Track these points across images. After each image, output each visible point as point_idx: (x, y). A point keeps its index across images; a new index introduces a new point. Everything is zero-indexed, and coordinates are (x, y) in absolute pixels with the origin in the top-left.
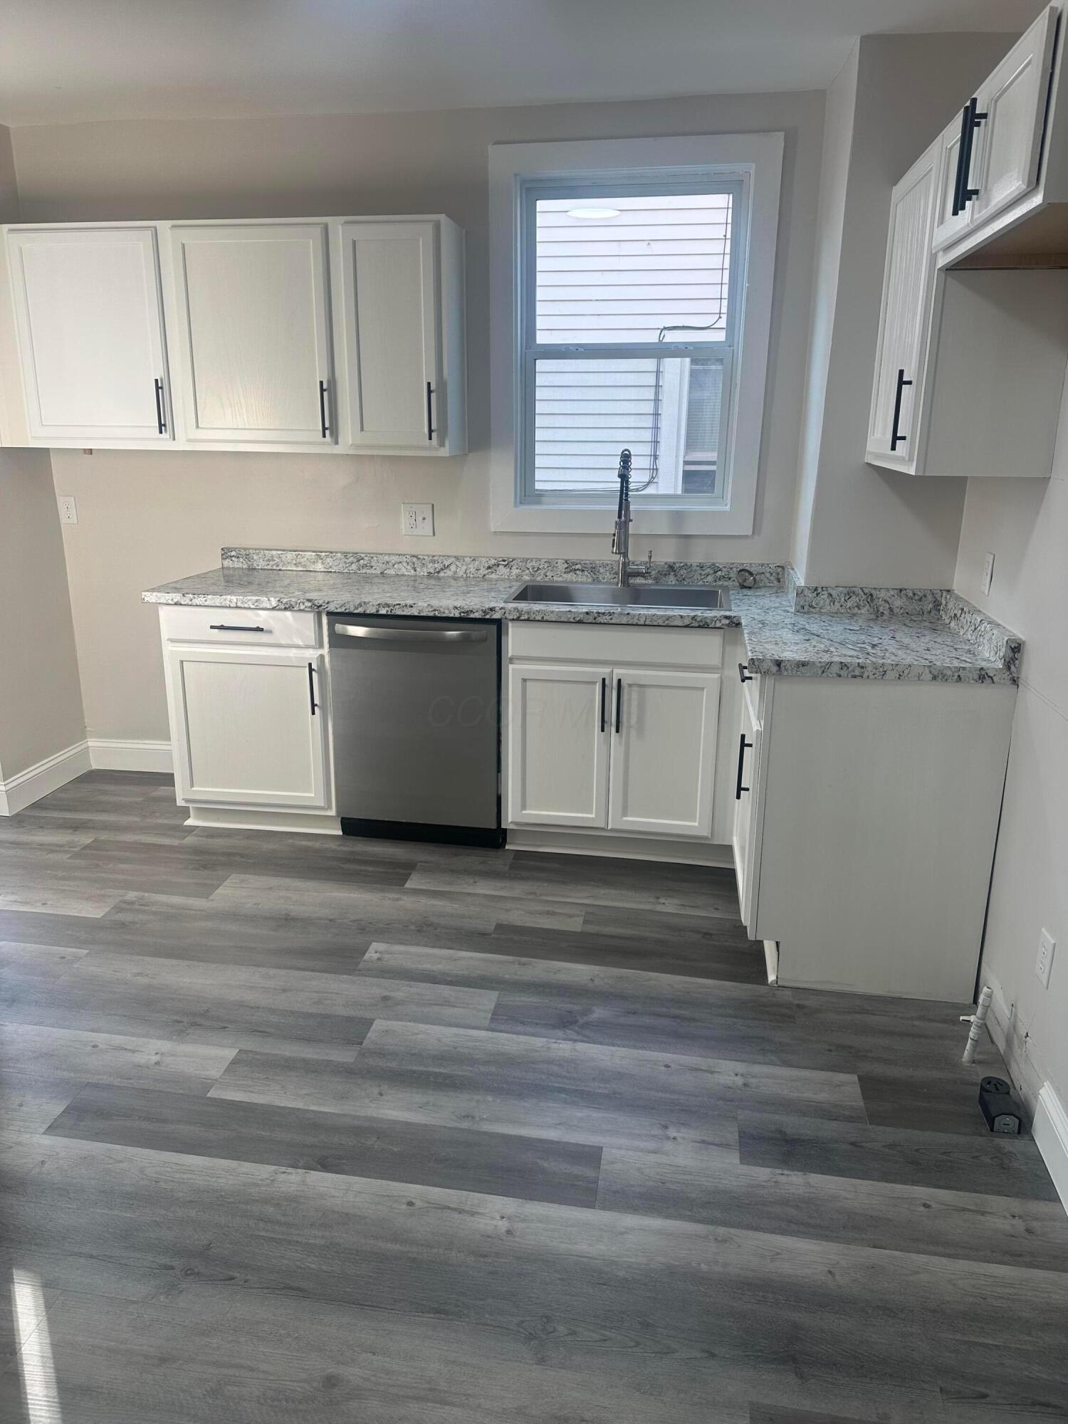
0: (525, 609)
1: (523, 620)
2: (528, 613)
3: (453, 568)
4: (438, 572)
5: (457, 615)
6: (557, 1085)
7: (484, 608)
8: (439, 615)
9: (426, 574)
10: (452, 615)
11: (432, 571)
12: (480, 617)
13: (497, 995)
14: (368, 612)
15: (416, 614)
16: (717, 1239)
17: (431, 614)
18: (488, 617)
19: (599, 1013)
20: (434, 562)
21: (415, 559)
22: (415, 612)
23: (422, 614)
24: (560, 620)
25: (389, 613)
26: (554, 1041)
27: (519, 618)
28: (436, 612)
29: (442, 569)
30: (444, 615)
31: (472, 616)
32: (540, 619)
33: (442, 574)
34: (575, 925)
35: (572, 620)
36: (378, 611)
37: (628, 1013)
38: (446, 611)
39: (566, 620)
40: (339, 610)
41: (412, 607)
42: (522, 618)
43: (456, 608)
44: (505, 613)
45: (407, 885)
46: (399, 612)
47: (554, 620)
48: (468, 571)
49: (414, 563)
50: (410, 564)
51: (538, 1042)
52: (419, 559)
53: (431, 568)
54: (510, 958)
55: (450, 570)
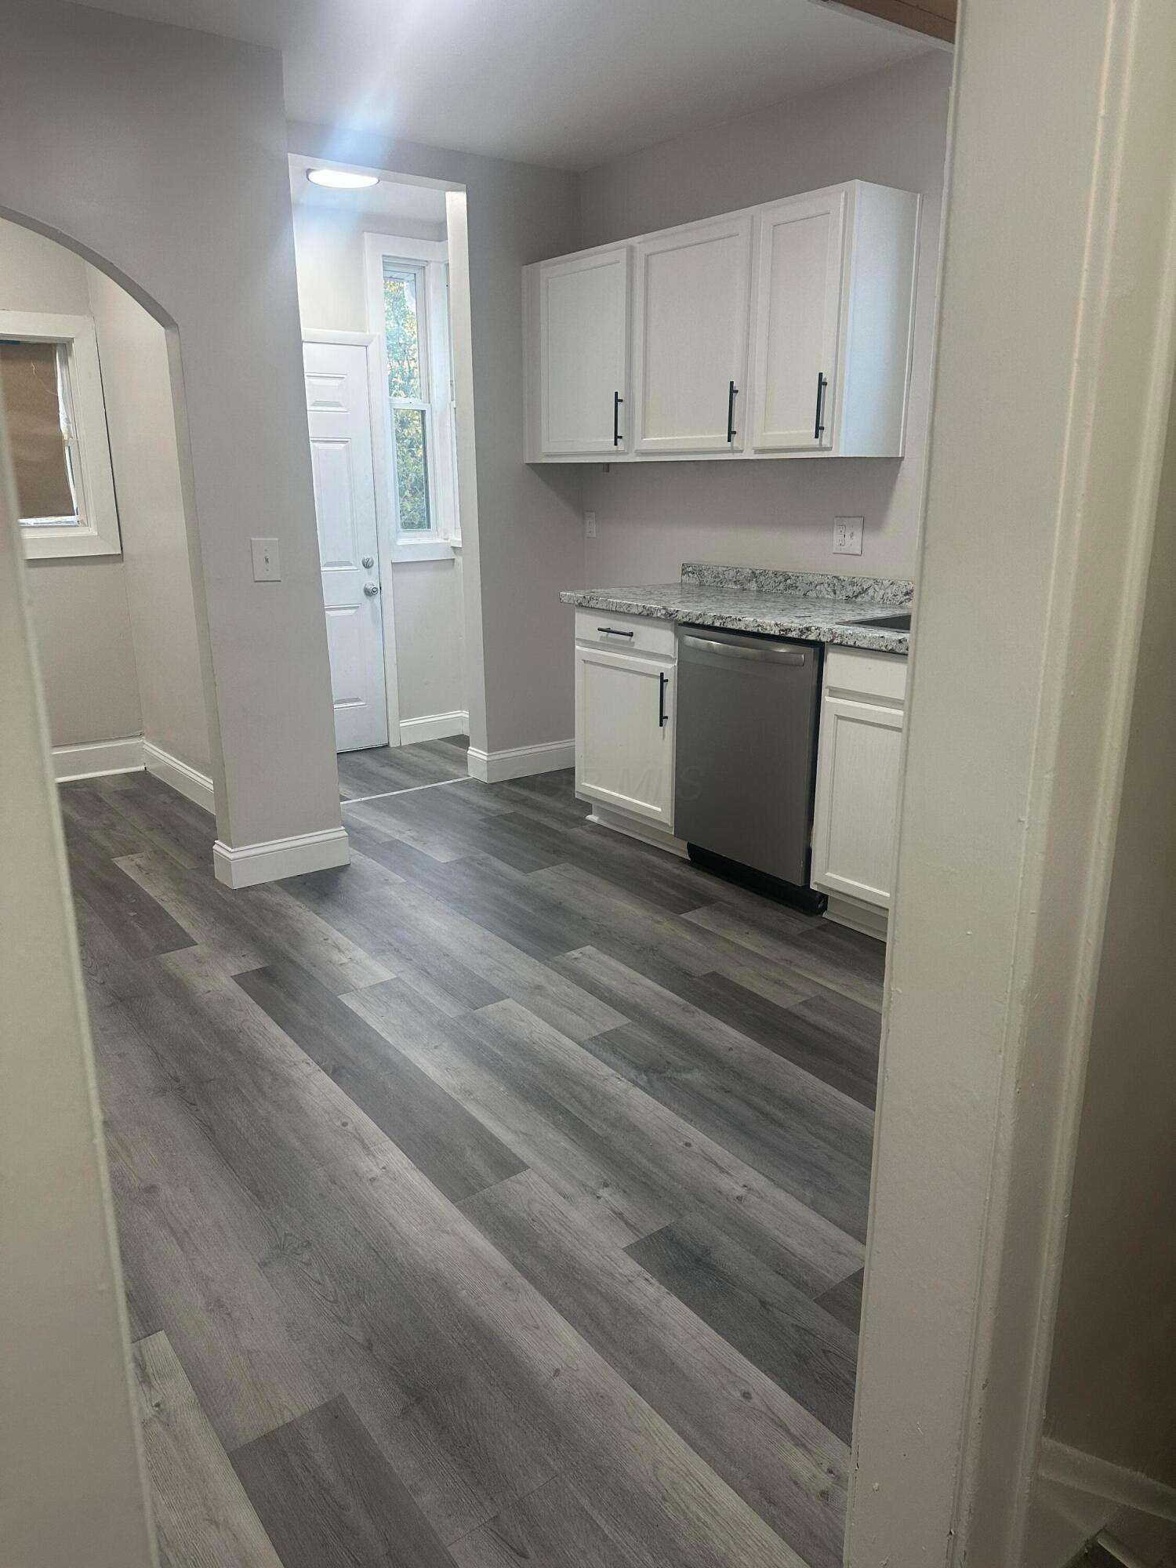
0: (838, 632)
1: (837, 644)
2: (842, 636)
3: (871, 592)
4: (856, 597)
5: (777, 633)
6: (568, 1107)
7: (801, 627)
8: (762, 632)
9: (844, 598)
10: (772, 633)
11: (850, 594)
12: (797, 636)
13: (626, 1023)
14: (706, 623)
15: (743, 629)
16: (506, 1284)
17: (755, 630)
18: (804, 637)
19: (695, 1077)
20: (853, 584)
21: (836, 581)
22: (741, 626)
23: (748, 630)
24: (871, 648)
25: (722, 626)
26: (620, 1076)
27: (832, 641)
28: (760, 628)
29: (860, 593)
30: (766, 632)
31: (790, 635)
32: (852, 644)
33: (859, 599)
34: (787, 1000)
35: (883, 648)
36: (713, 623)
37: (723, 1088)
38: (768, 628)
39: (878, 648)
40: (685, 620)
41: (740, 620)
42: (835, 641)
43: (776, 624)
44: (820, 634)
45: (683, 916)
46: (730, 626)
47: (865, 646)
48: (885, 597)
49: (834, 585)
50: (831, 585)
51: (605, 1070)
52: (839, 580)
53: (850, 590)
54: (681, 1001)
55: (868, 594)
